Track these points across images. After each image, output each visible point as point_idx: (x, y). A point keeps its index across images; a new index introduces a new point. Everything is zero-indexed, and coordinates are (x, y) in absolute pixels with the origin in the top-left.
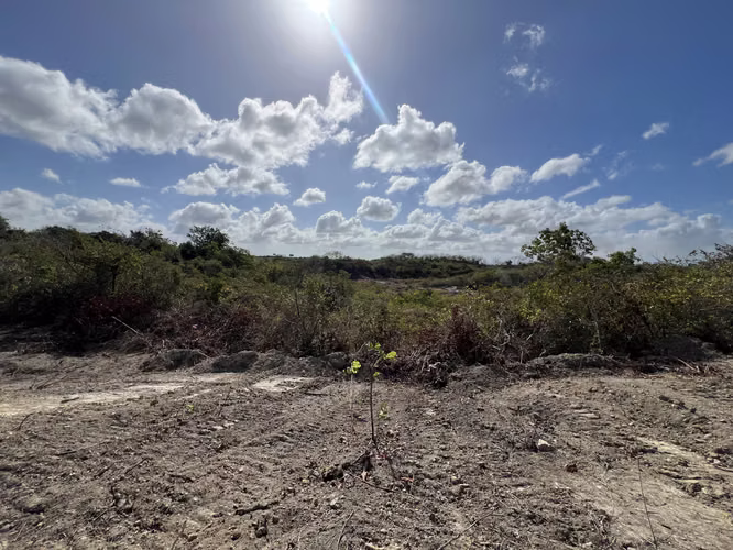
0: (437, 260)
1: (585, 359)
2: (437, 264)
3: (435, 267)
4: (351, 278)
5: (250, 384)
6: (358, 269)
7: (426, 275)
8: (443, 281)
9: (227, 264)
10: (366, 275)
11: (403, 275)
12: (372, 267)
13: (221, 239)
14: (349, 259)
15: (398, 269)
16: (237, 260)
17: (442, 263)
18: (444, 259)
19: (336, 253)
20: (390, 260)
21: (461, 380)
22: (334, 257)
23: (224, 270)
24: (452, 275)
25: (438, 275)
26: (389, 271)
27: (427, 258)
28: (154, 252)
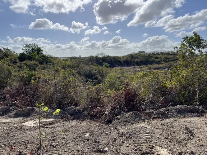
0: (158, 54)
1: (188, 108)
2: (158, 56)
3: (157, 58)
4: (110, 67)
5: (21, 123)
6: (113, 62)
7: (151, 63)
8: (160, 65)
9: (41, 63)
10: (118, 65)
11: (138, 64)
12: (122, 60)
13: (39, 50)
14: (108, 57)
15: (136, 60)
16: (46, 61)
17: (161, 56)
18: (163, 53)
19: (102, 54)
20: (131, 56)
21: (119, 119)
22: (101, 56)
23: (40, 66)
24: (166, 62)
25: (158, 63)
26: (131, 62)
27: (153, 54)
28: (6, 59)
